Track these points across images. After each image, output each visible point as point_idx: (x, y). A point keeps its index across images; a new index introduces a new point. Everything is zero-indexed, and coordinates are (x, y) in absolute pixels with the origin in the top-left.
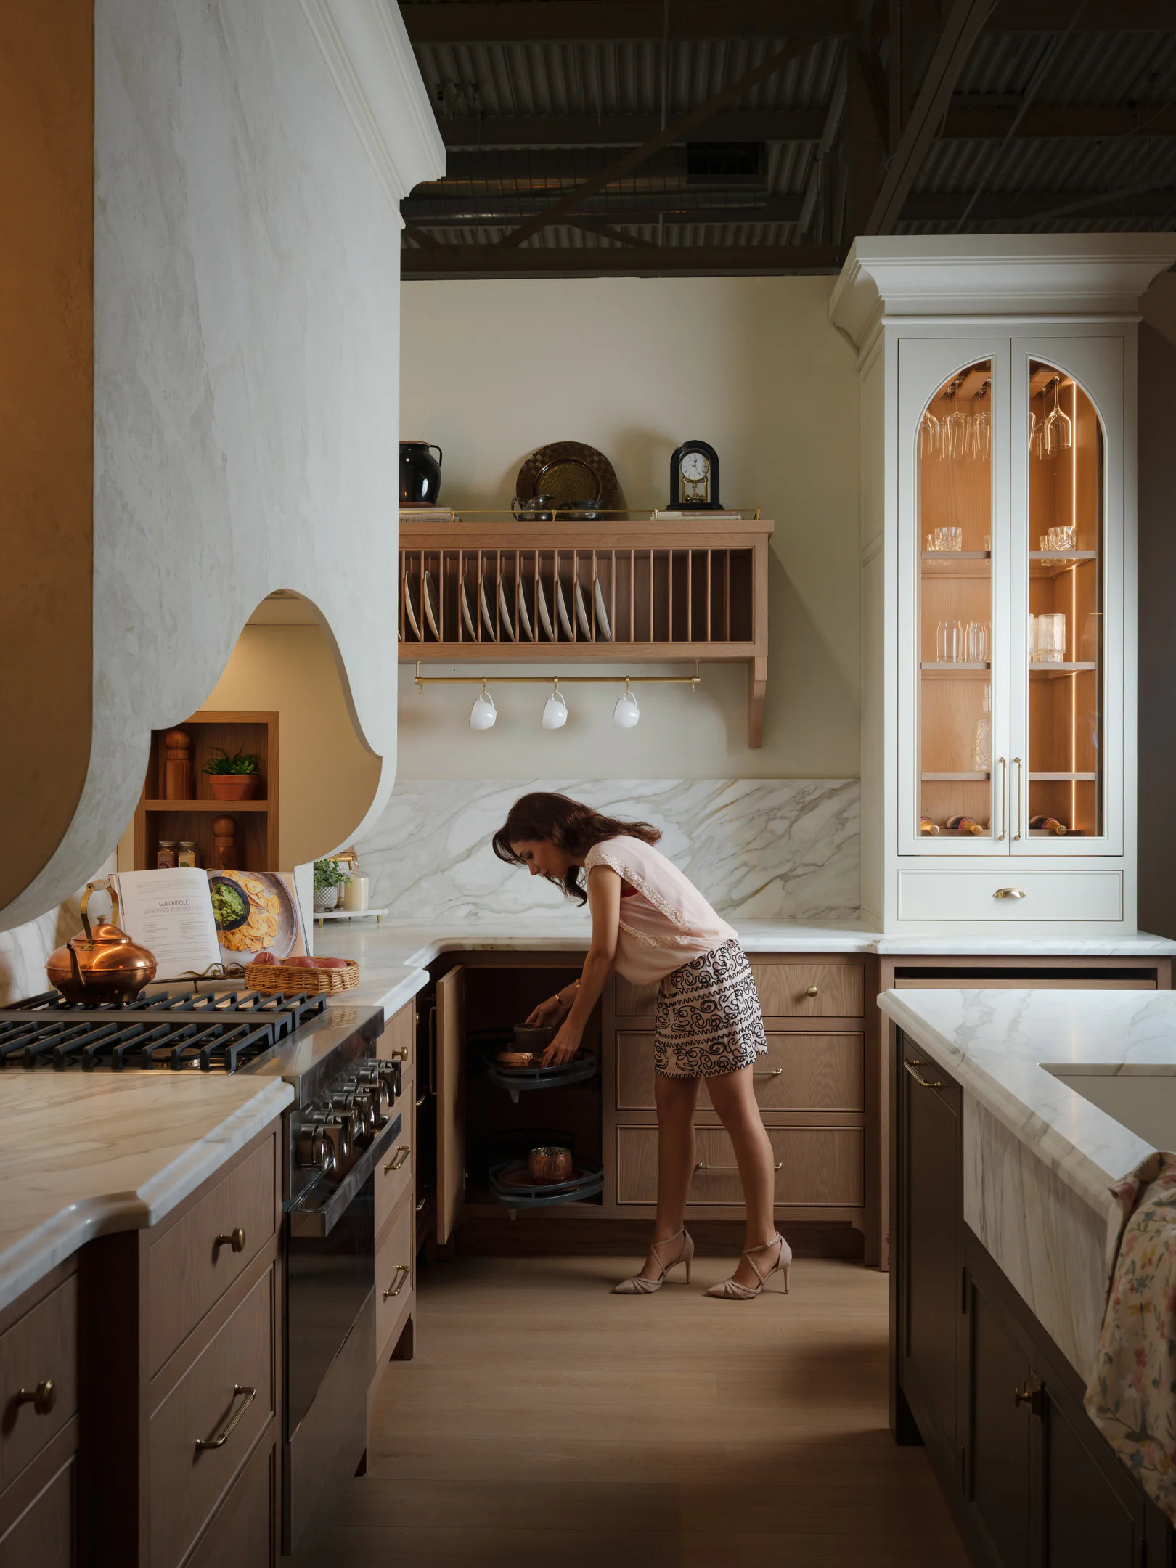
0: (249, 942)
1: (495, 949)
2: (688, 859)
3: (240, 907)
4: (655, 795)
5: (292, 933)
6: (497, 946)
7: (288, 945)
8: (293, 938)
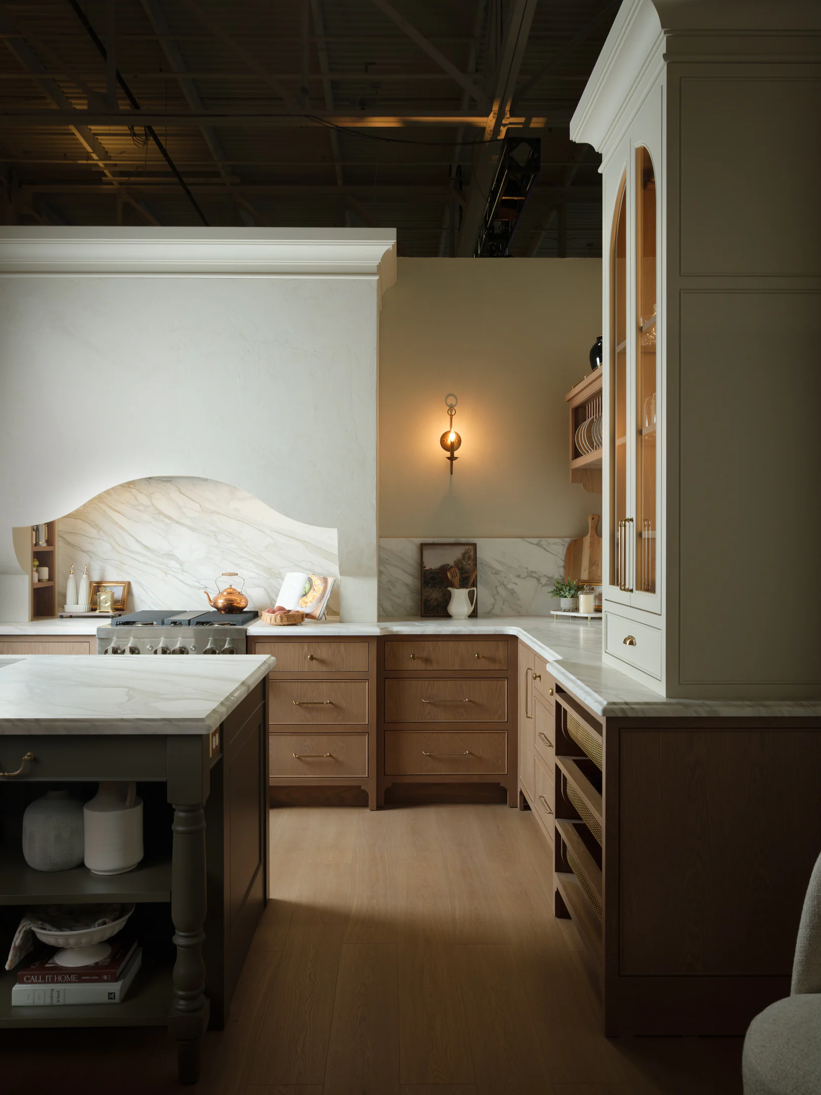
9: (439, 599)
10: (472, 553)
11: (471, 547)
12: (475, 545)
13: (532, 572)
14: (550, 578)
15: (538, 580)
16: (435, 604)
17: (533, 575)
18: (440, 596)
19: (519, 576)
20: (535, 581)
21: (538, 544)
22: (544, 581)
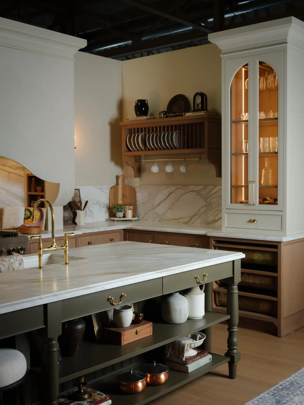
0: (29, 222)
1: (133, 229)
2: (205, 208)
3: (29, 215)
4: (198, 190)
5: (41, 221)
6: (133, 228)
7: (39, 224)
8: (41, 222)
9: (68, 217)
10: (78, 193)
11: (78, 191)
12: (79, 190)
13: (98, 201)
14: (104, 204)
15: (100, 205)
16: (67, 219)
17: (98, 203)
18: (68, 215)
19: (93, 204)
20: (99, 205)
21: (100, 189)
22: (102, 205)
